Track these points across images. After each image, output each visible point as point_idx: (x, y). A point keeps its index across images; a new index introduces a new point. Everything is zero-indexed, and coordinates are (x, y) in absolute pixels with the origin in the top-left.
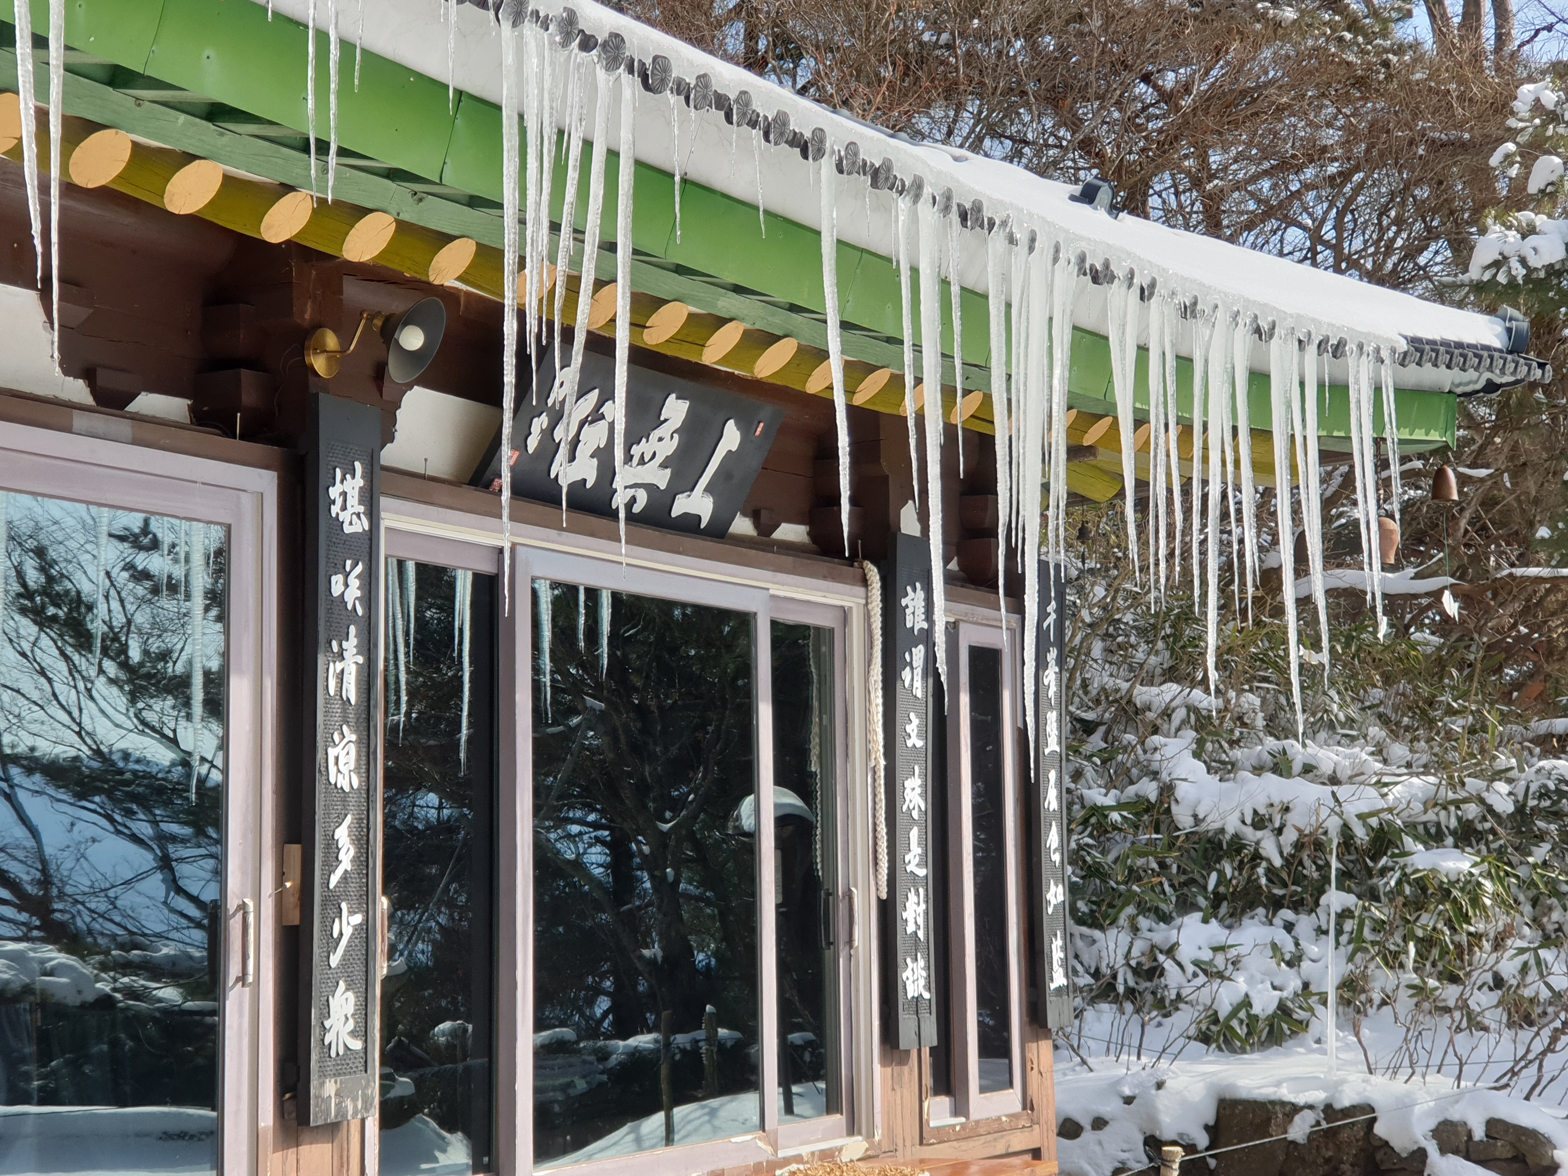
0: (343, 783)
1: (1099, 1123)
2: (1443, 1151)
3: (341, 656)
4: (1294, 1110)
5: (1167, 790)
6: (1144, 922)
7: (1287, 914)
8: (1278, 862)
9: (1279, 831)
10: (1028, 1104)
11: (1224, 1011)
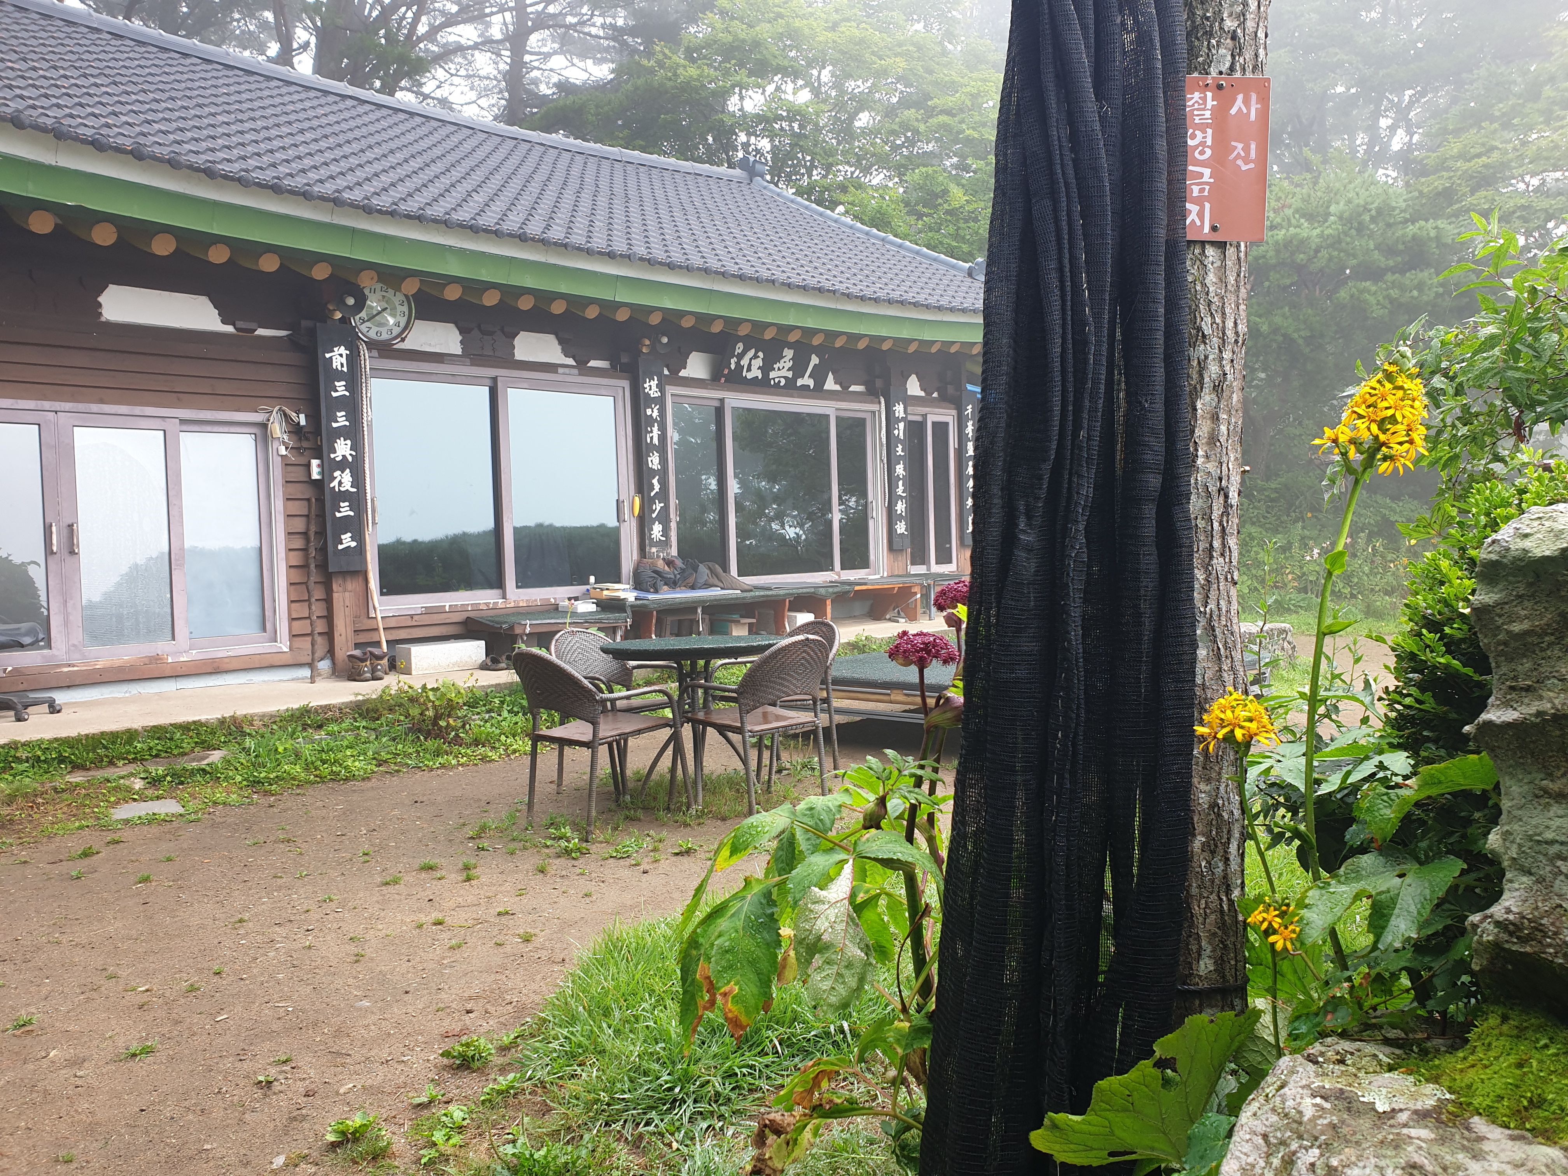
0: (654, 467)
3: (652, 432)
10: (958, 568)
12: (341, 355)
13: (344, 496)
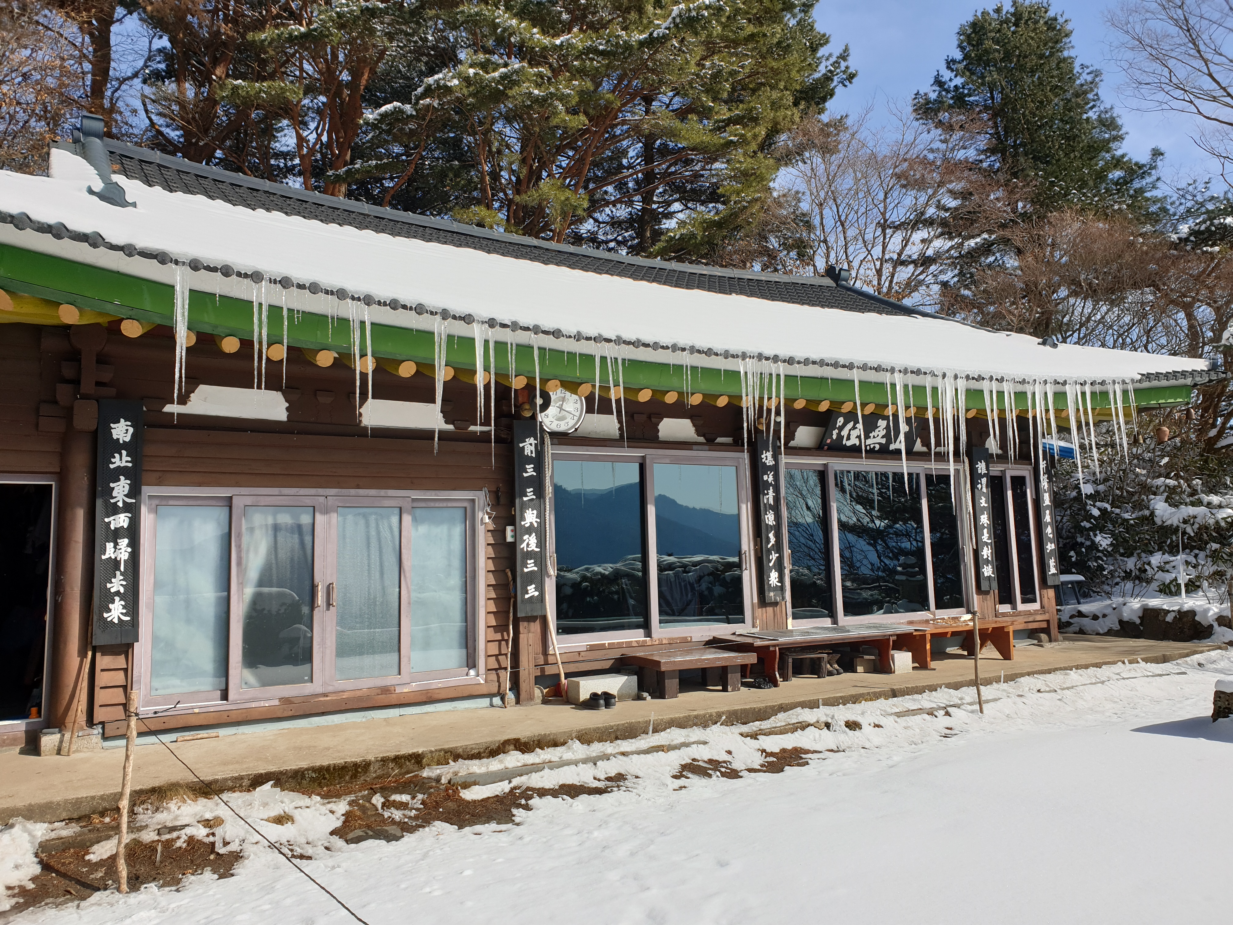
0: (770, 523)
1: (1104, 616)
2: (1219, 625)
3: (768, 494)
4: (1168, 612)
5: (1152, 514)
6: (1143, 555)
7: (1197, 551)
8: (1192, 534)
9: (1193, 524)
10: (1042, 607)
11: (1168, 581)
12: (531, 444)
13: (530, 555)
